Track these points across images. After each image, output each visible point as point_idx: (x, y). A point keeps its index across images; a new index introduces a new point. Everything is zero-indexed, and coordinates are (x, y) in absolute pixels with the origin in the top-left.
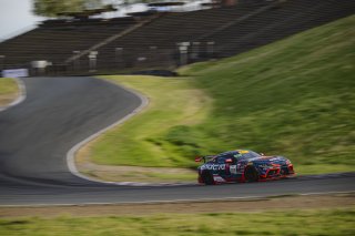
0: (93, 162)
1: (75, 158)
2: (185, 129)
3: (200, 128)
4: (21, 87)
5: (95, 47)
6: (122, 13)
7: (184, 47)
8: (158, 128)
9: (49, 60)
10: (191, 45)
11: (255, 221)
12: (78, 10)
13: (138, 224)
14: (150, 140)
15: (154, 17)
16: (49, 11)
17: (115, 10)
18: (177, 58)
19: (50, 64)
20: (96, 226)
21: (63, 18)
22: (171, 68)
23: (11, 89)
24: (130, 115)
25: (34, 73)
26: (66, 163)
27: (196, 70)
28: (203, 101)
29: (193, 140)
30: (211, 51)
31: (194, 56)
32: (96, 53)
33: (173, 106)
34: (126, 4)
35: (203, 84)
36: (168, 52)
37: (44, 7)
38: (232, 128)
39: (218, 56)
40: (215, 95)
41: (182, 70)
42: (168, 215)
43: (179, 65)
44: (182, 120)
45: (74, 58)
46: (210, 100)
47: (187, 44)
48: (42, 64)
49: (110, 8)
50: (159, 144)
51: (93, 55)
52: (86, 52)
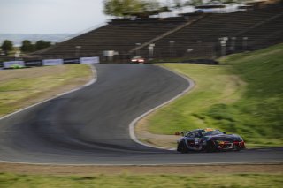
0: (149, 132)
1: (134, 128)
2: (223, 106)
3: (235, 106)
4: (94, 71)
5: (153, 41)
6: (175, 13)
7: (224, 41)
8: (202, 105)
9: (115, 50)
10: (230, 39)
11: (276, 181)
12: (140, 11)
13: (183, 182)
14: (195, 115)
15: (201, 17)
16: (117, 11)
17: (170, 11)
18: (218, 50)
19: (117, 53)
20: (149, 182)
21: (128, 17)
22: (213, 58)
23: (86, 73)
24: (180, 95)
25: (104, 60)
26: (128, 132)
27: (233, 59)
28: (238, 85)
29: (230, 116)
30: (245, 44)
31: (232, 48)
32: (153, 45)
33: (213, 88)
34: (178, 6)
35: (239, 70)
36: (211, 45)
37: (112, 8)
38: (261, 106)
39: (251, 49)
40: (248, 80)
41: (222, 59)
42: (207, 175)
43: (220, 56)
44: (220, 100)
45: (137, 48)
46: (243, 84)
47: (226, 39)
48: (111, 53)
49: (166, 10)
50: (202, 118)
51: (151, 47)
52: (146, 44)
